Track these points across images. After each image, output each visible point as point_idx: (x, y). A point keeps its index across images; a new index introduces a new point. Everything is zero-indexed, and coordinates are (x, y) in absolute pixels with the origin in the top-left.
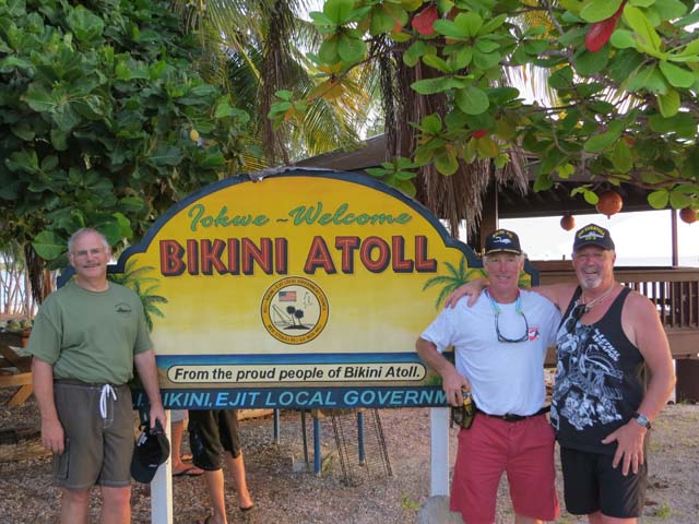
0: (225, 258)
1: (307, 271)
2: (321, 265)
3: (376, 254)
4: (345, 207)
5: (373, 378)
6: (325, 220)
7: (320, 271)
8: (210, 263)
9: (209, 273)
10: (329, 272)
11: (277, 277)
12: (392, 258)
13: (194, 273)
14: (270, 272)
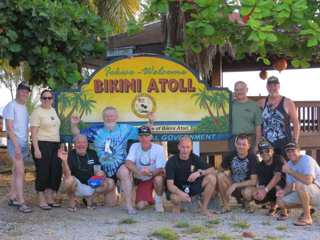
0: (118, 86)
1: (148, 91)
2: (154, 89)
3: (173, 85)
4: (163, 68)
5: (172, 130)
6: (155, 73)
7: (153, 91)
8: (113, 88)
9: (112, 92)
10: (156, 92)
11: (137, 94)
12: (180, 87)
13: (107, 92)
14: (135, 92)
